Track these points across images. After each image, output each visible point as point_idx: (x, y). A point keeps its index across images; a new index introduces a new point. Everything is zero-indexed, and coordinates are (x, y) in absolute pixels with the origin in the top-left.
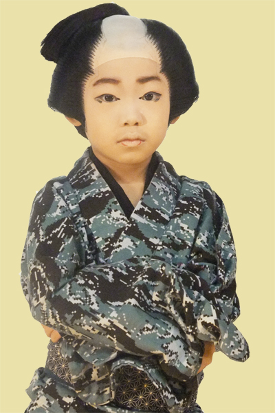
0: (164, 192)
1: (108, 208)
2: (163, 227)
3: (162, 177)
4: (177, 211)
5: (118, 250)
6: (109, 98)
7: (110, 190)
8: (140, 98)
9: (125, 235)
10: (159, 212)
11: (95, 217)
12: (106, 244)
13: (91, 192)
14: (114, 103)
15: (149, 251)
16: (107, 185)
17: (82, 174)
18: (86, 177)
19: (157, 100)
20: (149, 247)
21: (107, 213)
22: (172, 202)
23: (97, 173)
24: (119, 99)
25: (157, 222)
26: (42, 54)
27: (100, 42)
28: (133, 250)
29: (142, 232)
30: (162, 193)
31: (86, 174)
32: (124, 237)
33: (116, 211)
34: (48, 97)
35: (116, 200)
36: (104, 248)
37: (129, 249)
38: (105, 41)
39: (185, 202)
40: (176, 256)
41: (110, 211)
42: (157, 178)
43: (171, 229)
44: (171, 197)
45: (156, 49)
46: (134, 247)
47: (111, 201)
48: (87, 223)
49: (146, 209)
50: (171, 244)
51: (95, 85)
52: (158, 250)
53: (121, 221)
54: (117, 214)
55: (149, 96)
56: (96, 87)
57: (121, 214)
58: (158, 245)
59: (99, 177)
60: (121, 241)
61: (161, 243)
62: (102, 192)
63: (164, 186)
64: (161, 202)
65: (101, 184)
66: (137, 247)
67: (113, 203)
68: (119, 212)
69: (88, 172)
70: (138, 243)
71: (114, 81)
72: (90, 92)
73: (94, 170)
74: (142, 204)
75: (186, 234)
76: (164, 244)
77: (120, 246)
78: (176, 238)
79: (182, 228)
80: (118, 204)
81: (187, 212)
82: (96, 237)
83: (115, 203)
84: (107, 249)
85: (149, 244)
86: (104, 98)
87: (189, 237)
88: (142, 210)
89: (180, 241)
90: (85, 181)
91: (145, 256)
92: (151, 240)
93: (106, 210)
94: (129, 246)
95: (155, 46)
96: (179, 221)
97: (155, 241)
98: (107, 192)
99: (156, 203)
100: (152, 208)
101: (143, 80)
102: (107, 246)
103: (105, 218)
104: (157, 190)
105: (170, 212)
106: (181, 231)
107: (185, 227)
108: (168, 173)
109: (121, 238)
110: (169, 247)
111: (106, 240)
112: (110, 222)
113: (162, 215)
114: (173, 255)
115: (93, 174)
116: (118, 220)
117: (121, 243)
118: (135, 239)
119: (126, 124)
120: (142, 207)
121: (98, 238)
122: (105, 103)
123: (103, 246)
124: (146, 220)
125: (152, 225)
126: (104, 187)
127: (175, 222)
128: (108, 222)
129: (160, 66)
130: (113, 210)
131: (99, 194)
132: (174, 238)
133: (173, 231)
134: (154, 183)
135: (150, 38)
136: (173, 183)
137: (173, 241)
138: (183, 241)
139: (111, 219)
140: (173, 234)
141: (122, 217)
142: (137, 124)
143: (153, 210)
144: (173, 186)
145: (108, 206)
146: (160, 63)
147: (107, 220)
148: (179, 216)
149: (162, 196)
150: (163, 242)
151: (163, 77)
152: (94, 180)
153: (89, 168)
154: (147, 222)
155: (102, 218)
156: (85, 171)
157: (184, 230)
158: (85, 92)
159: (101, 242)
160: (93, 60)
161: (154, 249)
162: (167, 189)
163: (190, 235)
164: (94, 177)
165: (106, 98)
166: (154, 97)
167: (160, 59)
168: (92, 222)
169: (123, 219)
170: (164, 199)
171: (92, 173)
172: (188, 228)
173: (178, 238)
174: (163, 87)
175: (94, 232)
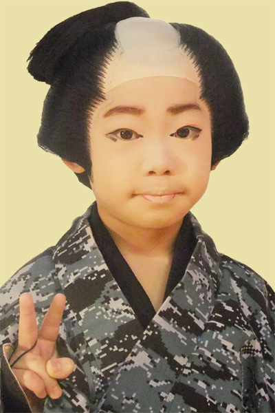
0: (202, 285)
1: (105, 296)
2: (195, 340)
3: (201, 263)
4: (217, 319)
5: (129, 367)
6: (127, 134)
7: (107, 268)
8: (172, 135)
9: (141, 346)
10: (193, 315)
11: (86, 309)
12: (103, 347)
13: (81, 271)
14: (134, 141)
15: (172, 374)
16: (103, 261)
17: (74, 240)
18: (77, 246)
19: (196, 137)
20: (173, 368)
21: (103, 303)
22: (210, 301)
23: (92, 242)
24: (142, 136)
25: (187, 330)
26: (29, 71)
27: (113, 53)
28: (150, 370)
29: (166, 346)
30: (199, 287)
31: (77, 242)
32: (139, 349)
33: (116, 299)
34: (37, 132)
35: (115, 283)
36: (100, 354)
37: (144, 367)
38: (122, 53)
39: (229, 309)
40: (214, 387)
41: (107, 300)
42: (195, 263)
43: (206, 346)
44: (210, 294)
45: (194, 65)
46: (152, 367)
47: (108, 285)
48: (75, 319)
49: (175, 310)
50: (205, 368)
51: (106, 115)
52: (185, 375)
53: (124, 314)
54: (118, 304)
55: (182, 133)
56: (108, 118)
57: (123, 304)
58: (184, 367)
59: (94, 248)
60: (134, 354)
61: (189, 365)
62: (96, 272)
63: (202, 277)
64: (197, 300)
65: (95, 260)
66: (155, 366)
67: (111, 288)
68: (121, 301)
69: (81, 240)
70: (157, 361)
71: (135, 111)
72: (99, 125)
73: (89, 237)
74: (172, 302)
75: (231, 358)
76: (193, 366)
77: (132, 362)
78: (214, 360)
79: (225, 347)
80: (119, 290)
81: (231, 324)
82: (88, 339)
83: (114, 288)
84: (105, 355)
85: (172, 364)
86: (119, 135)
87: (233, 362)
88: (170, 310)
89: (220, 366)
90: (76, 252)
91: (166, 381)
92: (177, 358)
93: (102, 299)
94: (144, 364)
95: (192, 60)
96: (220, 337)
97: (182, 361)
98: (103, 271)
99: (190, 301)
100: (184, 308)
101: (176, 110)
102: (104, 351)
103: (101, 310)
104: (193, 283)
105: (206, 317)
106: (224, 351)
107: (229, 346)
108: (207, 255)
109: (134, 350)
110: (201, 372)
111: (103, 343)
112: (108, 316)
113: (196, 321)
114: (208, 385)
115: (87, 243)
116: (119, 313)
117: (134, 359)
118: (154, 354)
119: (151, 173)
120: (170, 306)
121: (91, 339)
122: (121, 142)
123: (98, 352)
124: (174, 327)
125: (180, 336)
126: (99, 264)
127: (214, 337)
128: (105, 317)
129: (200, 90)
130: (112, 299)
131: (92, 275)
132: (210, 359)
133: (209, 349)
134: (191, 272)
135: (186, 50)
136: (213, 271)
137: (208, 364)
138: (224, 366)
139: (109, 312)
140: (208, 354)
141: (125, 307)
142: (167, 172)
143: (184, 312)
144: (213, 275)
145: (104, 293)
146: (199, 84)
147: (103, 313)
148: (220, 330)
149: (200, 291)
150: (192, 364)
151: (203, 104)
152: (86, 252)
153: (84, 233)
154: (174, 331)
155: (97, 310)
156: (77, 238)
157: (227, 350)
158: (91, 126)
159: (95, 346)
160: (104, 80)
161: (179, 373)
162: (206, 282)
163: (235, 359)
164: (87, 247)
165: (121, 134)
166: (191, 132)
167: (199, 79)
168: (82, 317)
169: (127, 311)
170: (201, 296)
171: (85, 241)
172: (233, 348)
173: (217, 361)
174: (202, 119)
175: (85, 332)
